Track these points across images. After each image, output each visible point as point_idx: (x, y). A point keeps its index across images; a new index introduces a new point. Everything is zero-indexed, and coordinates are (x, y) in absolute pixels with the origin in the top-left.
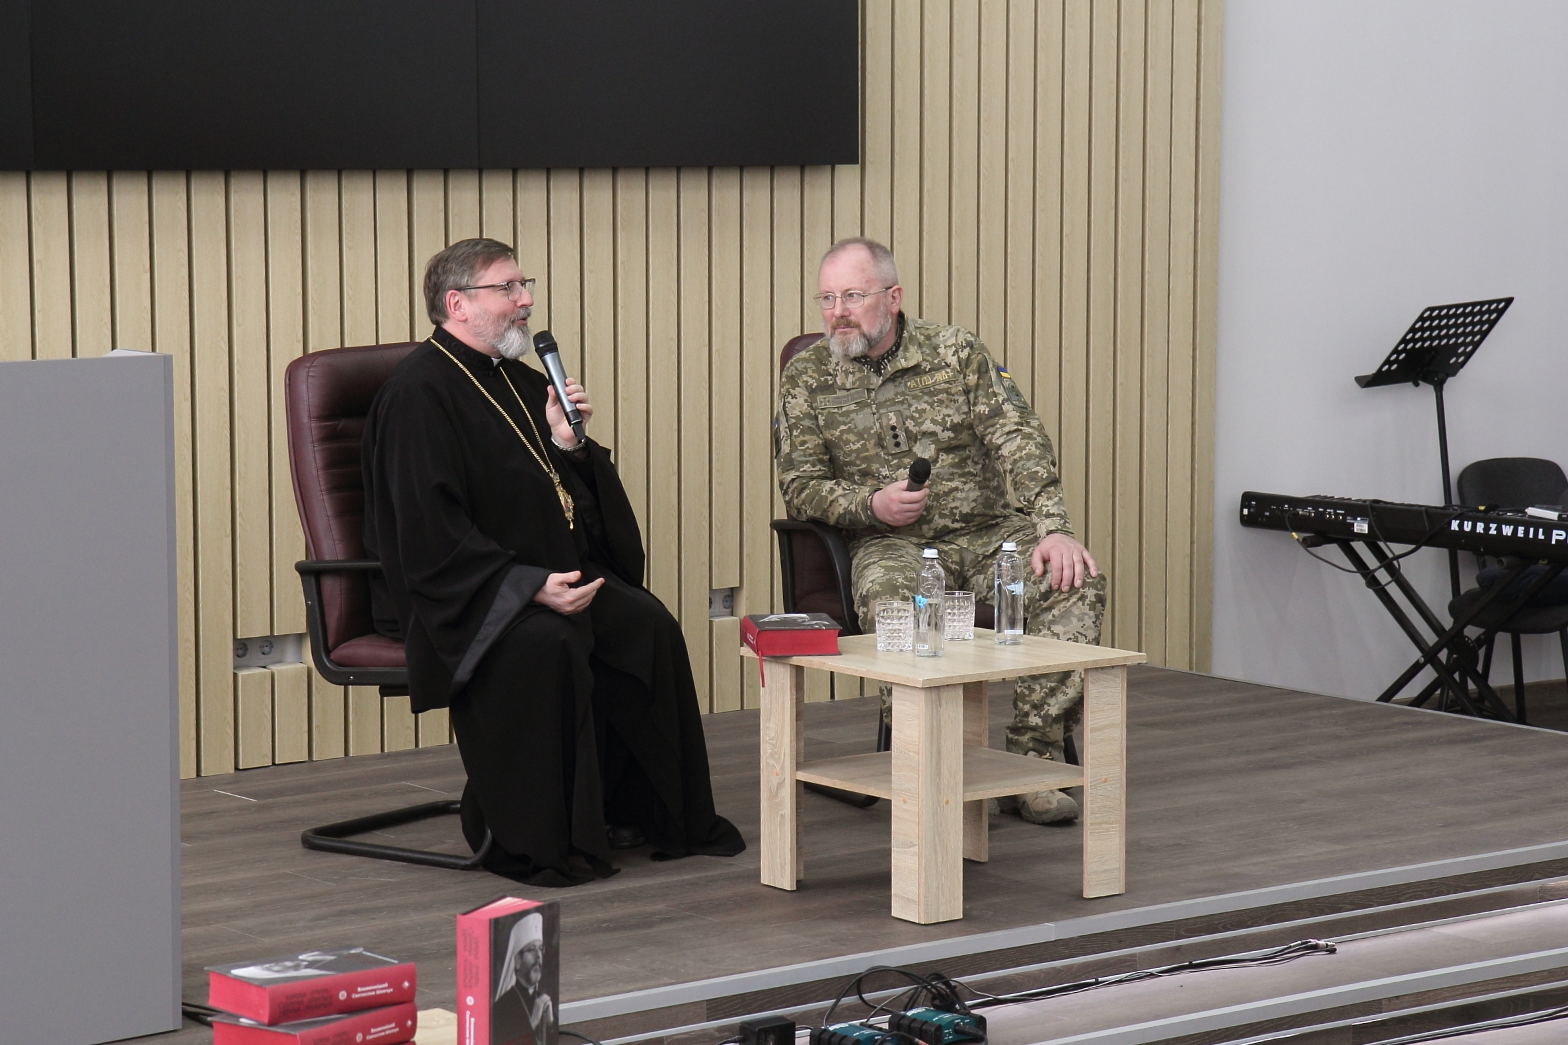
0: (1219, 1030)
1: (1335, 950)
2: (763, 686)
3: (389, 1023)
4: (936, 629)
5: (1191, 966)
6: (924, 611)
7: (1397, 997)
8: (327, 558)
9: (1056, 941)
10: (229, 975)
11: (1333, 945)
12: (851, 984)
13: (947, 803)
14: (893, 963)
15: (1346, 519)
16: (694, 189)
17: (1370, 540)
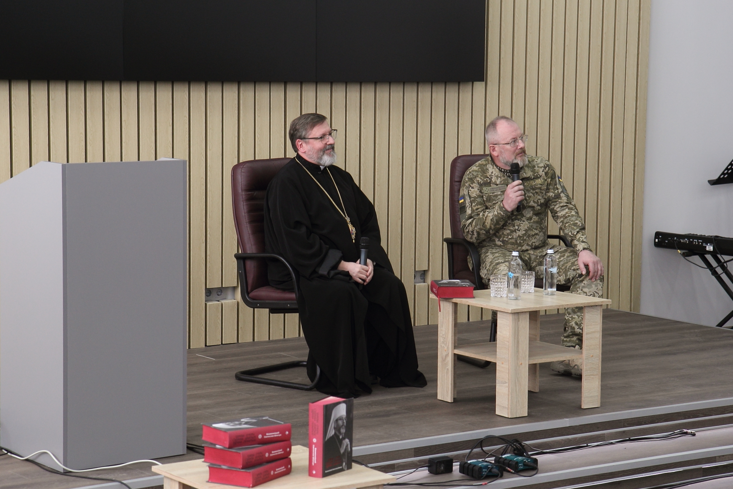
0: (642, 468)
1: (695, 434)
2: (440, 311)
3: (280, 449)
4: (517, 288)
5: (630, 440)
6: (512, 279)
7: (723, 456)
8: (249, 252)
9: (569, 427)
10: (211, 427)
11: (694, 433)
12: (478, 443)
13: (521, 364)
14: (497, 434)
15: (703, 244)
16: (410, 93)
17: (714, 254)
